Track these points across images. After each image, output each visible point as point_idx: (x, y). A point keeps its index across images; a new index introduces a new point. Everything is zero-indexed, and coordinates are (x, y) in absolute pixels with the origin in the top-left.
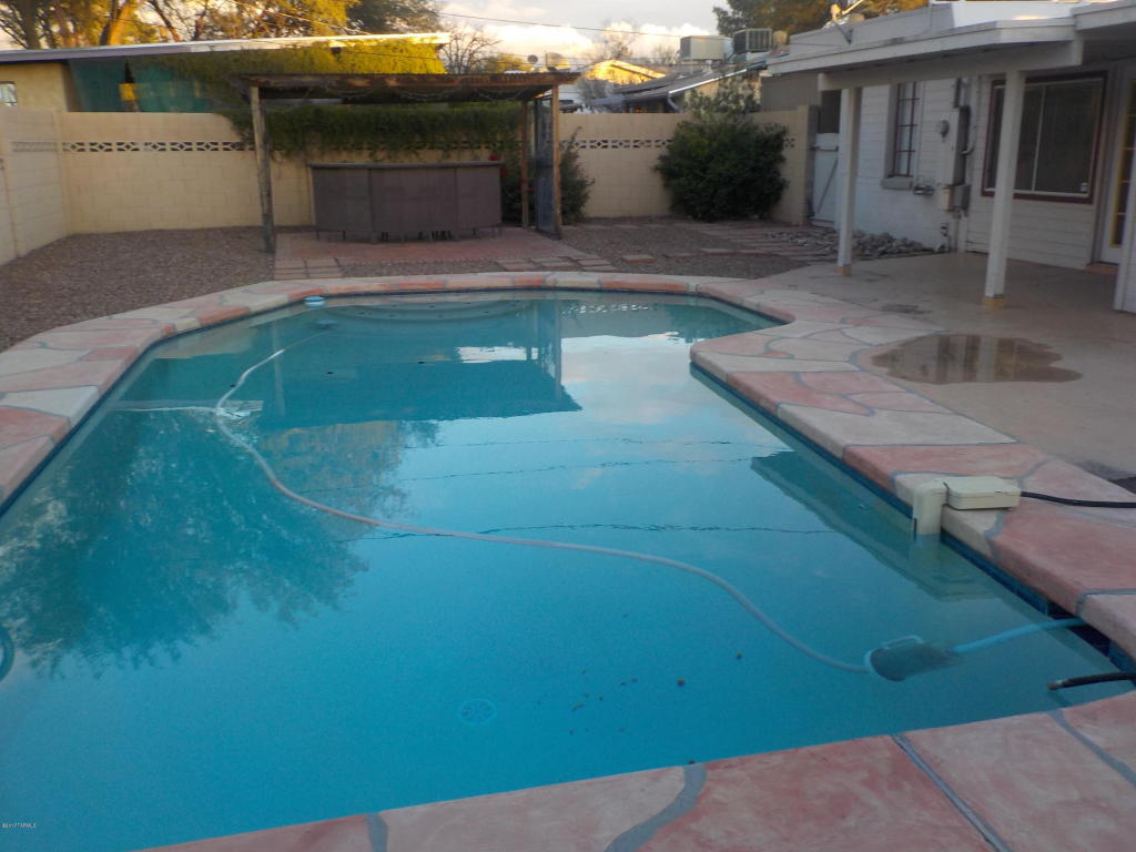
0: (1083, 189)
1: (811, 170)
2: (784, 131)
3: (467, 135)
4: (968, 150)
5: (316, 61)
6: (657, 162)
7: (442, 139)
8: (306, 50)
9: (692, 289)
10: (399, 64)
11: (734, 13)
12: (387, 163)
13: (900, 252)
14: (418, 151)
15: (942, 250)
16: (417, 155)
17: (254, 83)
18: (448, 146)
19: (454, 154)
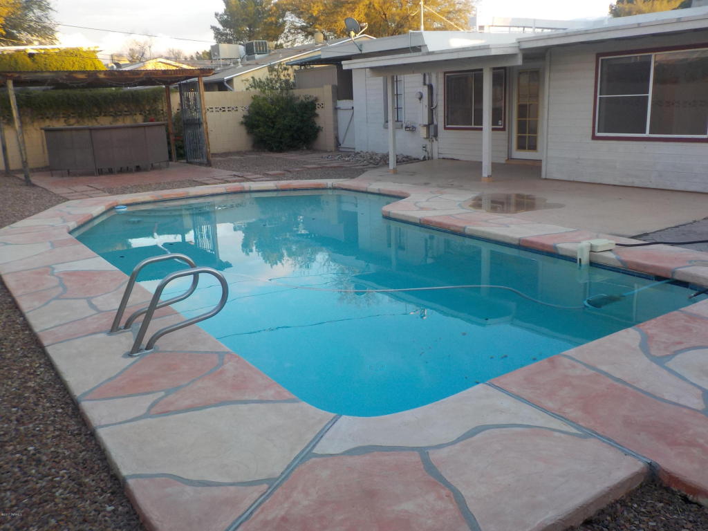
0: (500, 124)
1: (336, 121)
2: (316, 99)
3: (127, 107)
4: (434, 106)
5: (20, 62)
6: (242, 119)
7: (111, 110)
8: (11, 56)
9: (330, 186)
10: (76, 63)
11: (224, 30)
12: (76, 126)
13: (404, 161)
14: (97, 118)
15: (424, 159)
16: (96, 120)
17: (10, 78)
18: (116, 114)
19: (121, 119)
